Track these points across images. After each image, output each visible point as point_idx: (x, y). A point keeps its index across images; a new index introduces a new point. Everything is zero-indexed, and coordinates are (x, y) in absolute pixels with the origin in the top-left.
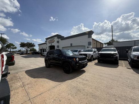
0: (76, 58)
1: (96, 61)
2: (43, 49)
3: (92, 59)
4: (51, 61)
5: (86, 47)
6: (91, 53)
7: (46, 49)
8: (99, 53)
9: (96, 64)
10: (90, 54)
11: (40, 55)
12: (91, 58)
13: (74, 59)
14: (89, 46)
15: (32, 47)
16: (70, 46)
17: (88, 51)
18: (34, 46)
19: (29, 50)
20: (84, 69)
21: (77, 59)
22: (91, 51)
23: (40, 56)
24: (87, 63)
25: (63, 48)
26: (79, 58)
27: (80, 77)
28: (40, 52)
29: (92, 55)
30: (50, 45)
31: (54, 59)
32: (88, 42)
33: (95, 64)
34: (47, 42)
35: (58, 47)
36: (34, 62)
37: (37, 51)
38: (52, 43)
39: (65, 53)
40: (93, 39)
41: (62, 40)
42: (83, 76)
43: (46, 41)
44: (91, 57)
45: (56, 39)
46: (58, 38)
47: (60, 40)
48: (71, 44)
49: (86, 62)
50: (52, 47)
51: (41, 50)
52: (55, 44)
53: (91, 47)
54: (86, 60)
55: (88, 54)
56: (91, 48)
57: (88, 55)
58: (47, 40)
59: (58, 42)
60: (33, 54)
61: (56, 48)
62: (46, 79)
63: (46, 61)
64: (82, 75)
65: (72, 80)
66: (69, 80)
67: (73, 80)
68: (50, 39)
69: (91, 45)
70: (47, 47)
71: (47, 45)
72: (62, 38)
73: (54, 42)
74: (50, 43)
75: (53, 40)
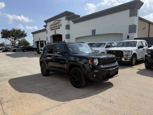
0: (93, 59)
1: (143, 66)
2: (41, 41)
3: (134, 61)
5: (125, 36)
7: (45, 41)
9: (140, 72)
11: (36, 52)
12: (132, 59)
14: (130, 35)
15: (22, 38)
16: (92, 35)
17: (128, 44)
18: (25, 35)
19: (17, 42)
22: (133, 44)
23: (36, 54)
24: (118, 69)
25: (77, 38)
28: (35, 47)
29: (135, 54)
30: (53, 33)
32: (130, 26)
33: (138, 73)
34: (48, 28)
35: (68, 37)
36: (23, 65)
37: (31, 45)
38: (57, 30)
41: (75, 22)
43: (45, 26)
44: (132, 57)
45: (64, 21)
46: (68, 19)
47: (71, 23)
48: (94, 31)
50: (57, 38)
51: (38, 42)
52: (62, 31)
56: (135, 39)
58: (47, 23)
59: (68, 27)
60: (24, 51)
61: (64, 39)
68: (52, 23)
69: (136, 32)
70: (47, 38)
71: (47, 33)
72: (76, 19)
73: (59, 28)
74: (53, 30)
75: (59, 24)
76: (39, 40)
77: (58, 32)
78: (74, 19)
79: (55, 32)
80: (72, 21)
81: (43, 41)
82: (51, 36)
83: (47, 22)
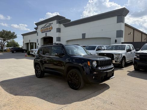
0: (92, 61)
1: (132, 68)
2: (31, 43)
3: (123, 64)
4: (46, 65)
5: (113, 40)
6: (123, 52)
7: (35, 43)
8: (139, 52)
9: (130, 74)
10: (119, 54)
11: (26, 54)
12: (121, 62)
13: (89, 62)
14: (118, 39)
15: (11, 40)
16: (82, 38)
17: (117, 48)
18: (15, 37)
19: (6, 44)
20: (106, 82)
21: (95, 63)
22: (122, 48)
23: (26, 56)
24: (113, 71)
25: (68, 41)
26: (97, 61)
27: (99, 96)
28: (25, 48)
29: (124, 57)
30: (44, 35)
31: (51, 61)
32: (117, 31)
33: (128, 74)
34: (39, 31)
35: (59, 39)
36: (14, 66)
37: (20, 47)
39: (73, 52)
40: (126, 25)
41: (66, 26)
42: (105, 95)
43: (36, 29)
44: (122, 60)
45: (55, 25)
46: (59, 23)
47: (62, 26)
48: (84, 35)
49: (112, 68)
50: (48, 40)
51: (27, 44)
52: (53, 34)
53: (123, 40)
54: (112, 66)
55: (116, 54)
56: (122, 43)
57: (115, 56)
58: (37, 26)
59: (59, 30)
60: (13, 52)
61: (55, 41)
62: (36, 98)
63: (36, 64)
64: (102, 94)
65: (84, 102)
66: (79, 100)
67: (86, 101)
68: (43, 25)
69: (122, 37)
70: (37, 40)
71: (37, 35)
72: (67, 23)
73: (50, 31)
74: (43, 32)
75: (50, 27)
76: (29, 42)
77: (49, 34)
78: (65, 23)
79: (46, 34)
80: (63, 25)
81: (33, 43)
82: (42, 39)
83: (38, 24)
